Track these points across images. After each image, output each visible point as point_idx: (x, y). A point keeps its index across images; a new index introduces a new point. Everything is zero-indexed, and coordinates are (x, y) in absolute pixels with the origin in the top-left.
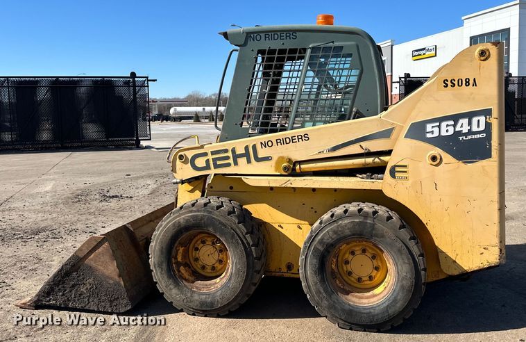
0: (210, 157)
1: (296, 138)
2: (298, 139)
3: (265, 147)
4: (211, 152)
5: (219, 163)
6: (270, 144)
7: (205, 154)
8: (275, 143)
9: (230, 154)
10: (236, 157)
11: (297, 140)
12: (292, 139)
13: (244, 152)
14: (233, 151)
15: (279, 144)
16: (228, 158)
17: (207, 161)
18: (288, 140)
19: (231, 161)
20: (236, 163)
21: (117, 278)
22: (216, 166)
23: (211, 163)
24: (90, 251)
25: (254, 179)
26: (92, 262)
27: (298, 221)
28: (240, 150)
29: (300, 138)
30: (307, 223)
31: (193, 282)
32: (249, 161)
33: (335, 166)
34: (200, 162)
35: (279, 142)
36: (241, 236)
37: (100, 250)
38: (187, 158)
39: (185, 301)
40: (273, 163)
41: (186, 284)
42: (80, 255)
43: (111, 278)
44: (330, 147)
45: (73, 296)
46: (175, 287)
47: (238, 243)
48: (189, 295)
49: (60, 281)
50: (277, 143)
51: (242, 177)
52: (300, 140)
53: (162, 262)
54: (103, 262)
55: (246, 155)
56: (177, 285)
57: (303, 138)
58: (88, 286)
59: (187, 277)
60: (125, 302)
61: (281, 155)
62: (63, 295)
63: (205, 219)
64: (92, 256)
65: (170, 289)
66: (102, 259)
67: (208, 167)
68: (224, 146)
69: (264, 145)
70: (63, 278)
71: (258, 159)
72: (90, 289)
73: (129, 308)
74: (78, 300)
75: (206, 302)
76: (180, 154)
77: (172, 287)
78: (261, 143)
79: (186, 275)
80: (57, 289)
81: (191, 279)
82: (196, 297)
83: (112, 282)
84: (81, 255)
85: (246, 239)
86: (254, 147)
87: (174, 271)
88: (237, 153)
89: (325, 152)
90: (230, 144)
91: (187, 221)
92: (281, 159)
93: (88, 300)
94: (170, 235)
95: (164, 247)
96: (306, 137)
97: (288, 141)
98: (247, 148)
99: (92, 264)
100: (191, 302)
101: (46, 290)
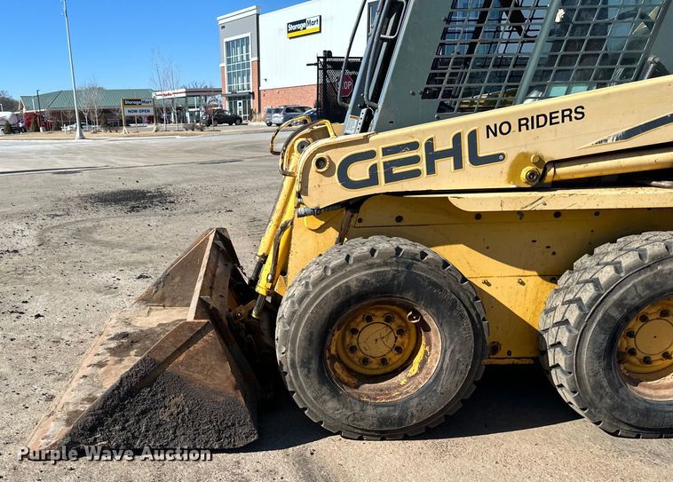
0: (380, 160)
1: (560, 115)
2: (563, 116)
3: (495, 135)
4: (383, 149)
5: (396, 170)
6: (505, 128)
7: (371, 154)
8: (515, 126)
9: (421, 152)
10: (433, 156)
11: (560, 119)
12: (551, 119)
13: (451, 146)
14: (429, 145)
15: (524, 128)
16: (416, 160)
17: (374, 169)
18: (542, 120)
19: (422, 166)
20: (431, 170)
21: (231, 392)
22: (390, 178)
23: (381, 171)
24: (178, 349)
25: (473, 199)
26: (182, 369)
27: (520, 272)
28: (443, 144)
29: (567, 114)
30: (535, 273)
31: (357, 387)
32: (458, 165)
33: (621, 167)
34: (358, 172)
35: (524, 123)
36: (468, 304)
37: (199, 345)
38: (332, 164)
39: (351, 418)
40: (504, 166)
41: (349, 391)
42: (157, 358)
43: (220, 393)
44: (620, 132)
45: (143, 429)
46: (333, 397)
47: (462, 317)
48: (357, 408)
49: (116, 406)
50: (520, 125)
51: (449, 196)
52: (567, 119)
53: (310, 359)
54: (203, 366)
55: (455, 153)
56: (335, 394)
57: (573, 115)
58: (174, 410)
59: (346, 379)
60: (246, 430)
61: (524, 150)
62: (123, 429)
63: (402, 278)
64: (181, 358)
65: (325, 401)
66: (203, 360)
67: (373, 180)
68: (410, 135)
69: (492, 131)
70: (122, 400)
71: (476, 160)
72: (178, 414)
73: (254, 438)
74: (154, 435)
75: (390, 418)
76: (318, 156)
77: (326, 397)
78: (488, 127)
79: (344, 376)
80: (110, 420)
81: (353, 381)
82: (370, 411)
83: (222, 399)
84: (160, 357)
85: (475, 309)
86: (473, 136)
87: (328, 371)
88: (437, 149)
89: (609, 141)
90: (423, 132)
91: (364, 283)
92: (523, 159)
93: (175, 433)
94: (327, 310)
95: (315, 334)
96: (578, 112)
97: (541, 123)
98: (457, 139)
99: (182, 371)
100: (362, 419)
101: (89, 425)
